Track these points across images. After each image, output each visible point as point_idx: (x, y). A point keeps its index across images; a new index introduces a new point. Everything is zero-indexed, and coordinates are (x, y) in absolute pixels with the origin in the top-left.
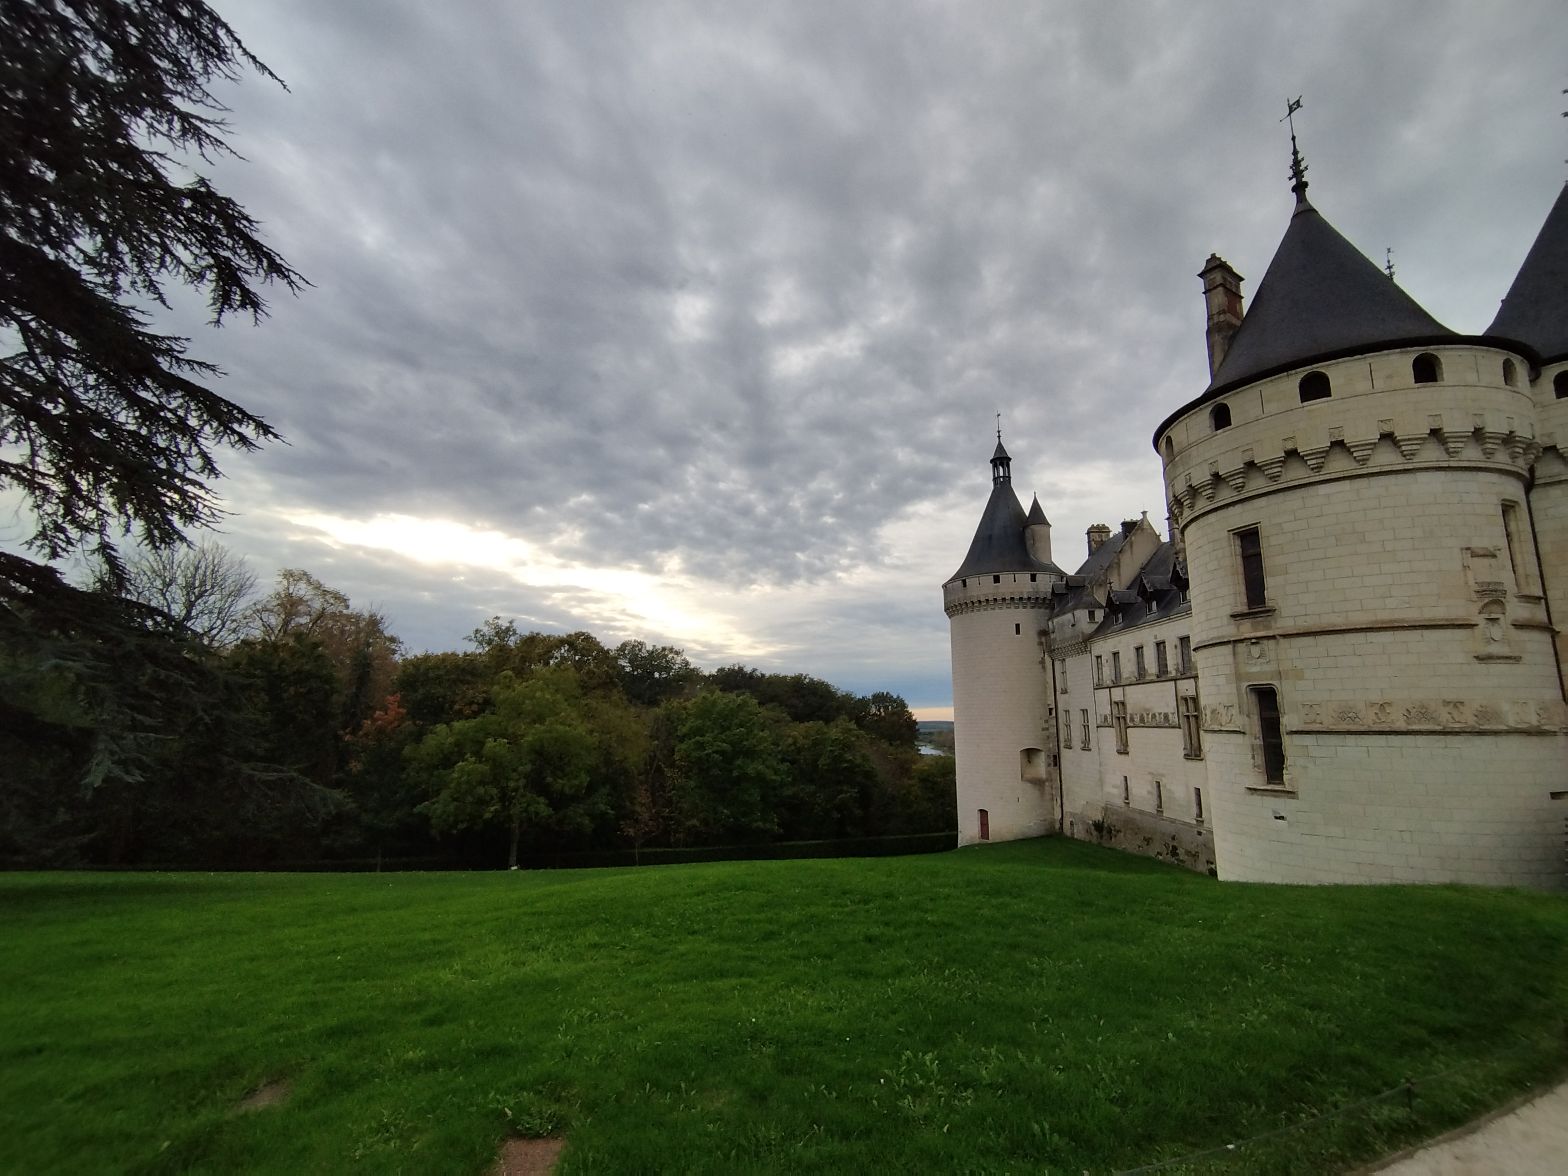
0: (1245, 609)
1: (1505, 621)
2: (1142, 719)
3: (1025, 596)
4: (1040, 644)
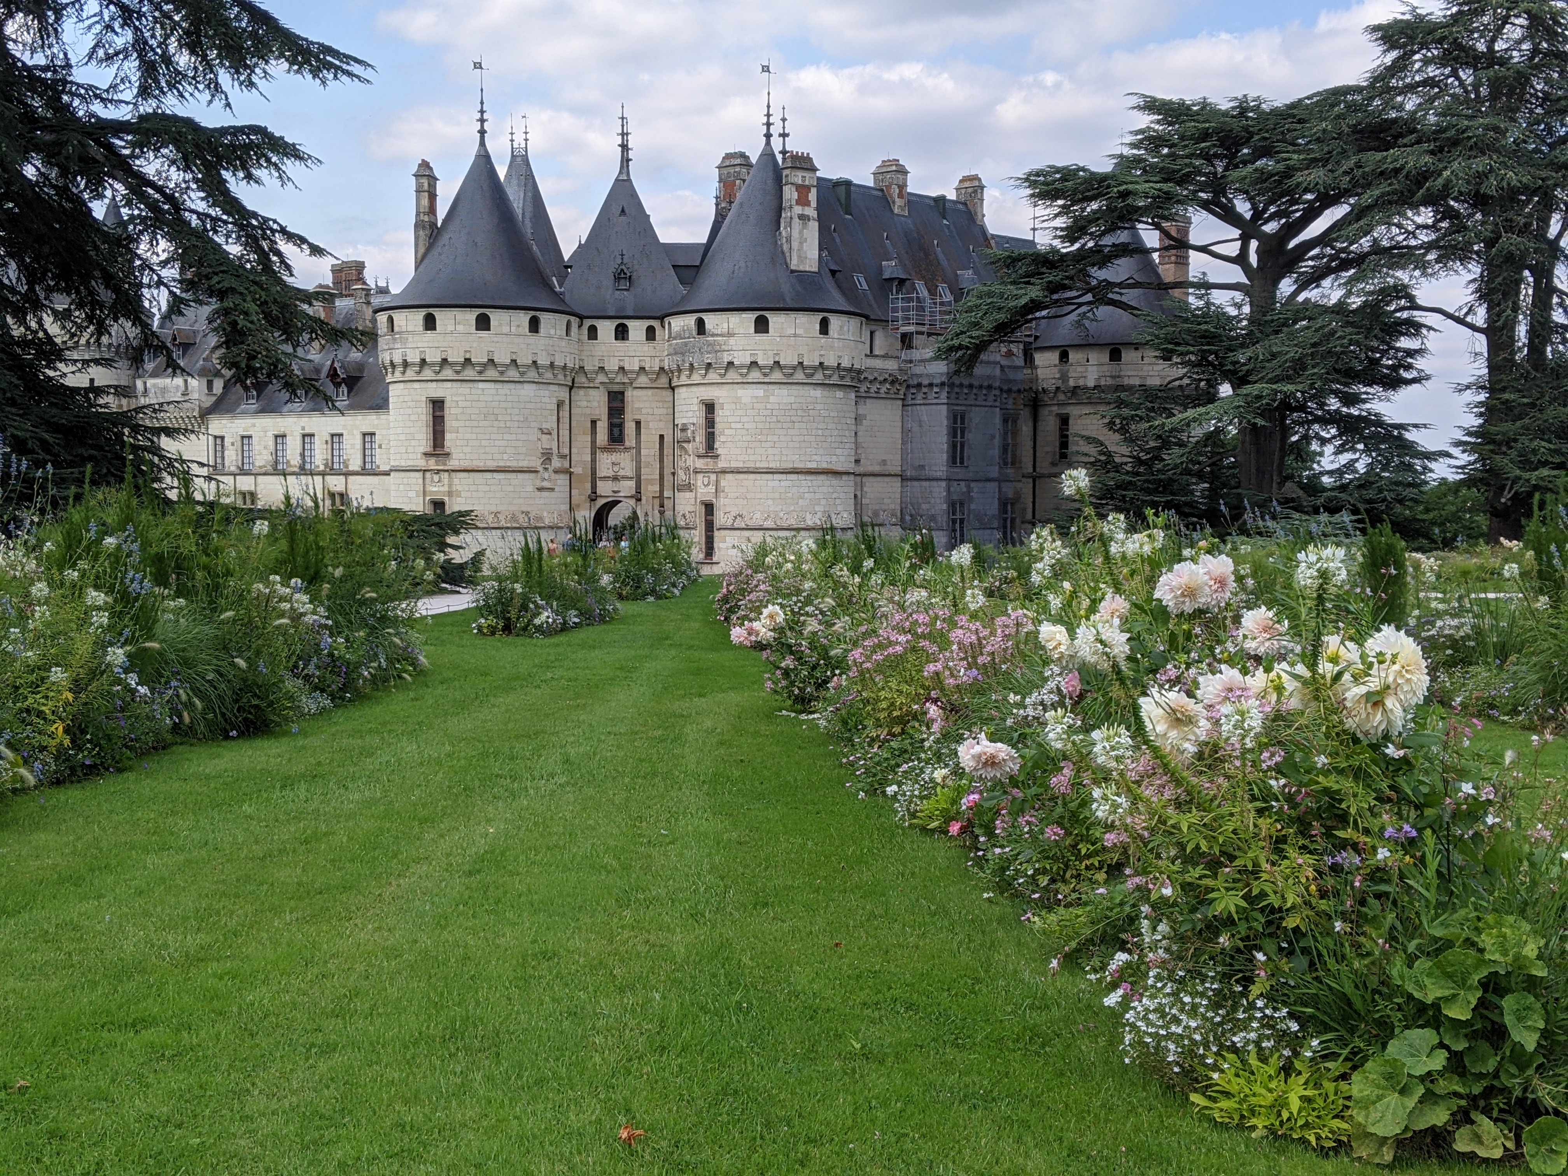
1: (551, 469)
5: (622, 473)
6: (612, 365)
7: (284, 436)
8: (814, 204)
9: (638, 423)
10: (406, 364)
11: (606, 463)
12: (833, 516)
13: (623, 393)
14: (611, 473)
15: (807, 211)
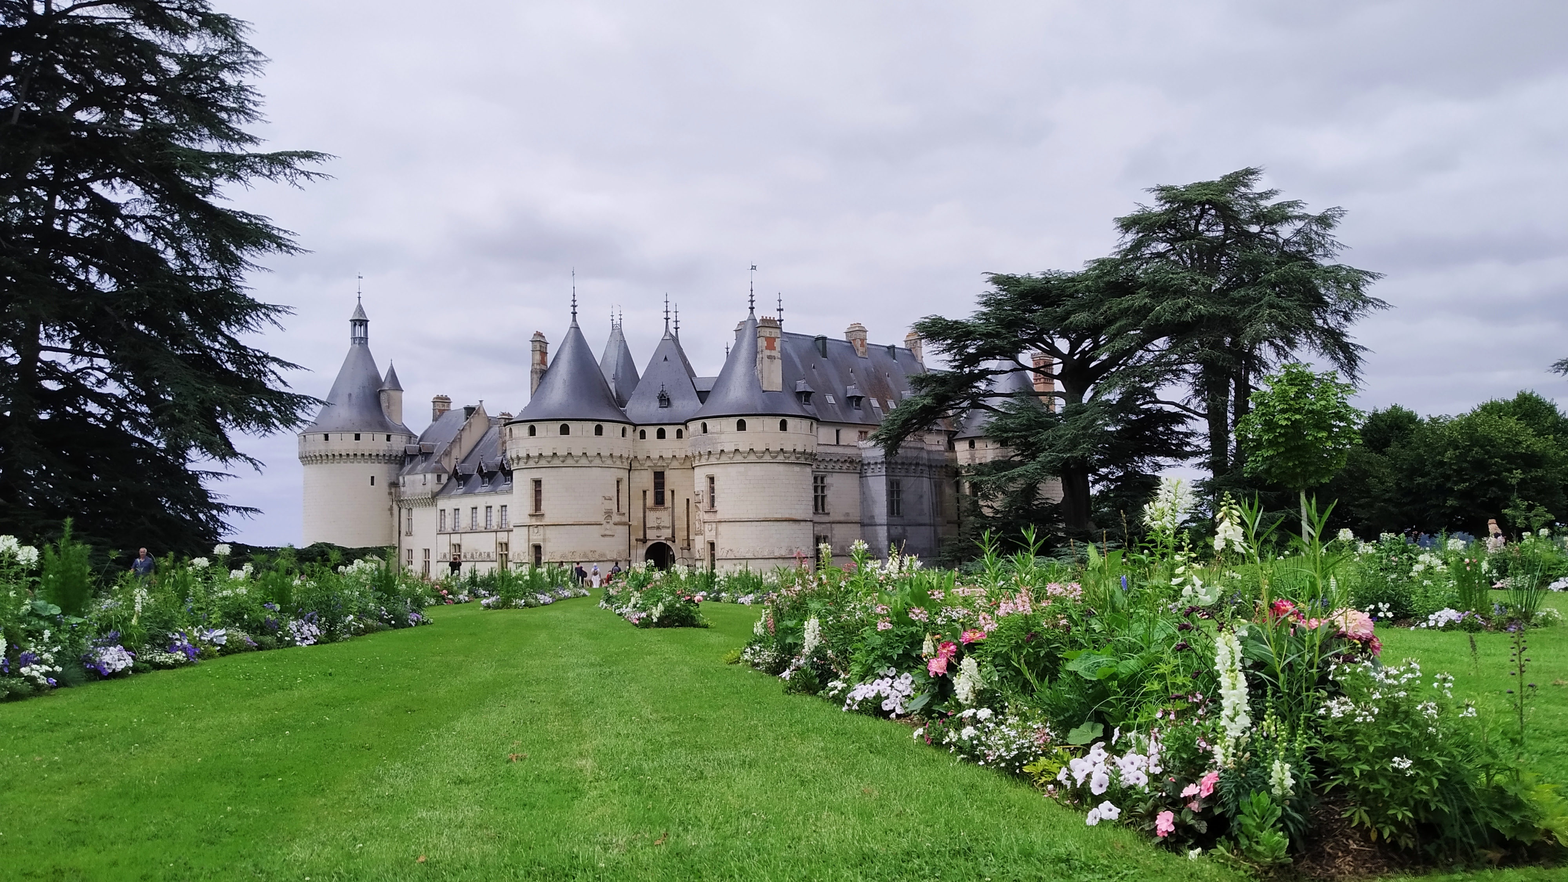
0: (533, 512)
1: (611, 522)
2: (472, 556)
3: (381, 454)
4: (390, 494)
5: (662, 524)
6: (655, 455)
7: (476, 508)
8: (778, 349)
9: (673, 492)
10: (519, 458)
11: (652, 518)
12: (795, 550)
13: (663, 473)
14: (655, 525)
15: (773, 353)
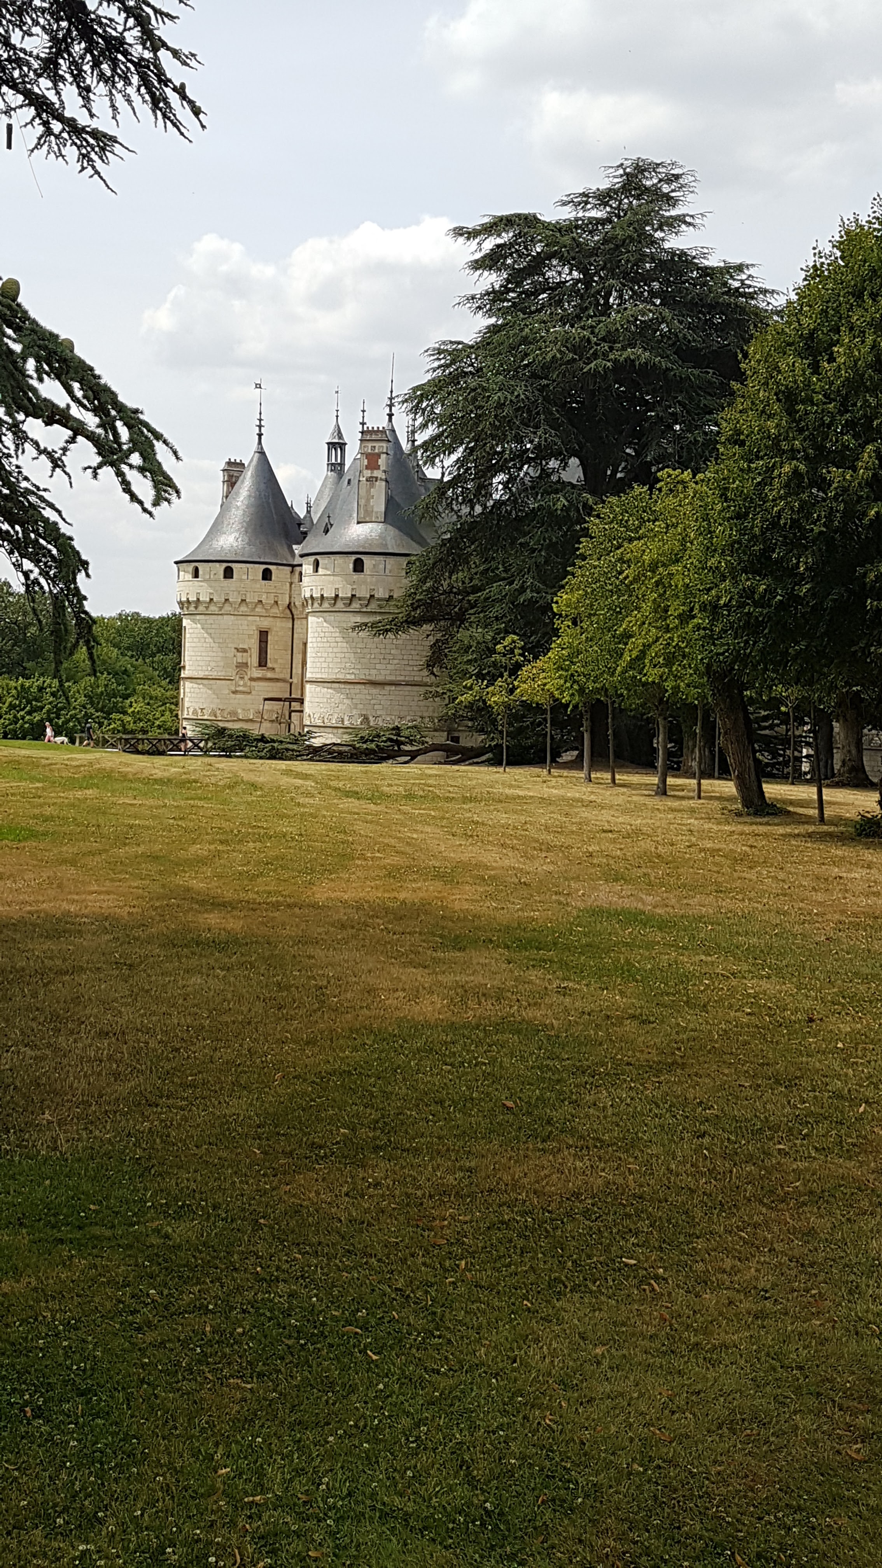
1: (246, 678)
8: (383, 467)
15: (377, 473)
